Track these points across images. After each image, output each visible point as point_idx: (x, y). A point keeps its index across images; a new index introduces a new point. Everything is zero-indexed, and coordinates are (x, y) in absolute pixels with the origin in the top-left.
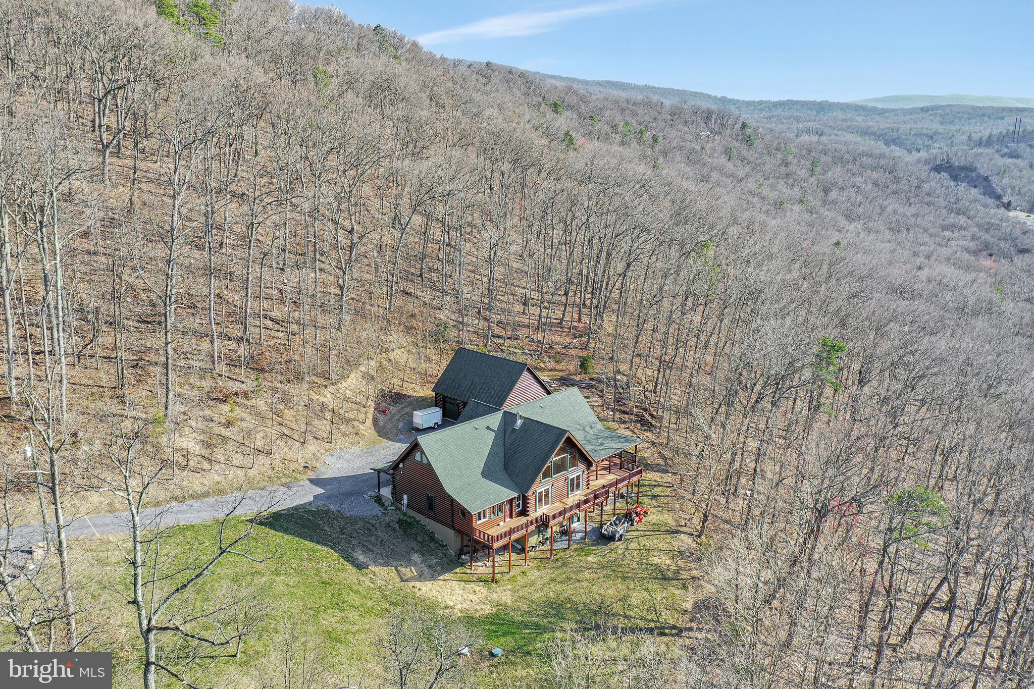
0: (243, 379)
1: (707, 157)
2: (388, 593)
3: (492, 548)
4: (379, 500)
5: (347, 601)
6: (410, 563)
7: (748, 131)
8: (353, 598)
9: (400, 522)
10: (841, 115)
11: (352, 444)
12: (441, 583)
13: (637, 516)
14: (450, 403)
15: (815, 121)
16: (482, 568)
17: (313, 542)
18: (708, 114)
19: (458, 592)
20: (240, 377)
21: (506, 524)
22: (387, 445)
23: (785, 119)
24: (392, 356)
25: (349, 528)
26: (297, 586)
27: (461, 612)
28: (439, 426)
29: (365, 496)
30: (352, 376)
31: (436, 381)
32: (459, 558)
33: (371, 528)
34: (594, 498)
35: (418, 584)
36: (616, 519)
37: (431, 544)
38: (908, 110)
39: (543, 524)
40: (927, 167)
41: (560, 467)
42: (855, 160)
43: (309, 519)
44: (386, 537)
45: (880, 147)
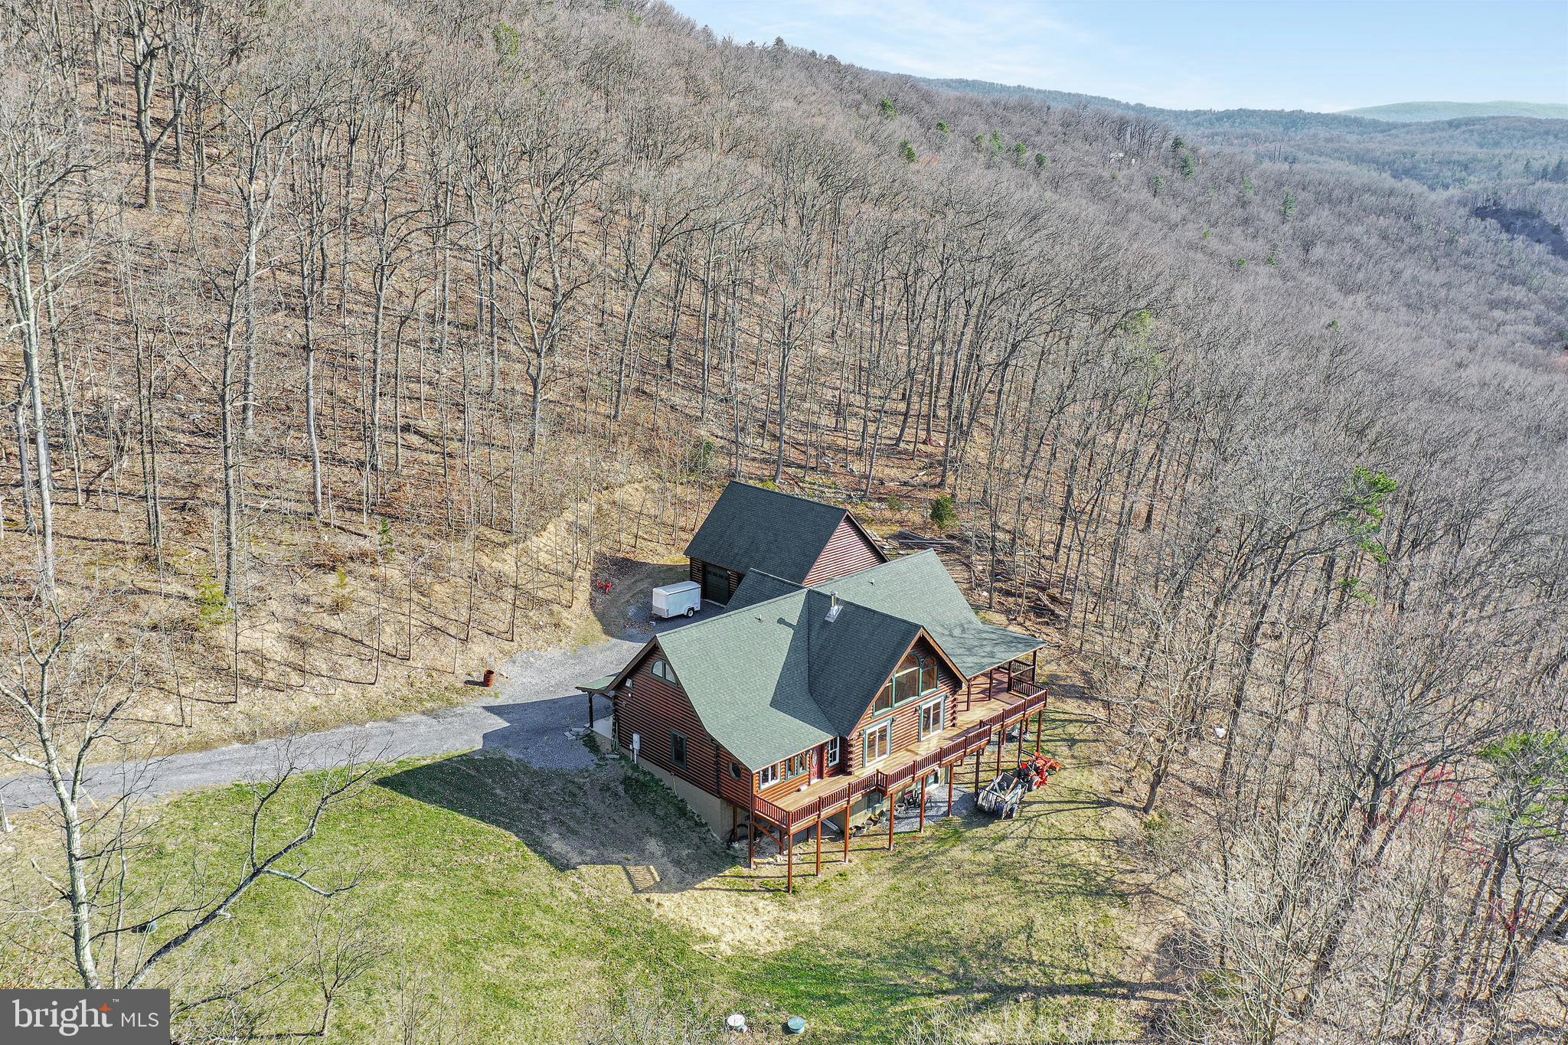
0: (365, 531)
1: (1121, 190)
2: (603, 911)
3: (787, 832)
4: (590, 742)
5: (529, 927)
6: (644, 857)
7: (1183, 152)
8: (540, 922)
9: (627, 781)
10: (1323, 133)
11: (549, 643)
12: (696, 893)
13: (1038, 774)
14: (715, 575)
15: (1283, 140)
16: (769, 867)
17: (473, 816)
18: (1122, 125)
19: (726, 910)
20: (360, 526)
21: (811, 789)
22: (608, 645)
23: (1237, 138)
24: (618, 495)
25: (538, 792)
26: (440, 899)
27: (733, 948)
28: (695, 612)
29: (567, 734)
30: (551, 527)
31: (691, 538)
32: (729, 847)
33: (576, 791)
34: (967, 743)
35: (655, 897)
36: (1002, 780)
37: (681, 822)
38: (1428, 125)
39: (876, 789)
40: (1463, 211)
41: (906, 689)
42: (1351, 198)
43: (468, 774)
44: (601, 809)
45: (1387, 180)
